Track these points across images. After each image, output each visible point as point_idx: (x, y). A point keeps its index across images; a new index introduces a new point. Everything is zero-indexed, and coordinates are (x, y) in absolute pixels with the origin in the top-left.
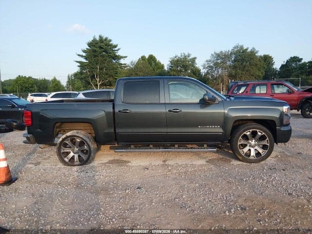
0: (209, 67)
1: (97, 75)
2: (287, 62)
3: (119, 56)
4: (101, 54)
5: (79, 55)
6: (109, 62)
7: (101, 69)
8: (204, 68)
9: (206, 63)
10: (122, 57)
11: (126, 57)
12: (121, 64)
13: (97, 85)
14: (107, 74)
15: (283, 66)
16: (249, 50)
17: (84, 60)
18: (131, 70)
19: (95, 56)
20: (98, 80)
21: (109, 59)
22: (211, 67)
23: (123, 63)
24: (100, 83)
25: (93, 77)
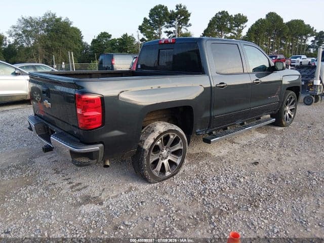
0: (17, 34)
2: (99, 37)
8: (11, 35)
9: (12, 30)
15: (94, 41)
16: (63, 19)
22: (20, 35)
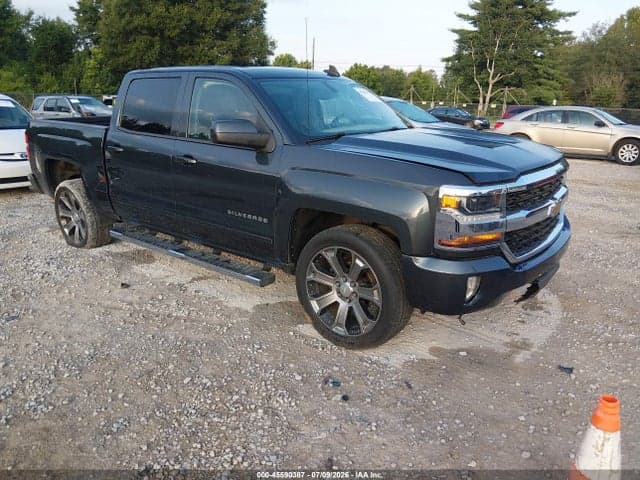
1: (491, 62)
3: (555, 11)
4: (510, 10)
5: (460, 16)
6: (526, 28)
7: (504, 46)
10: (562, 15)
11: (574, 14)
12: (558, 33)
13: (487, 84)
14: (515, 58)
17: (469, 27)
18: (588, 46)
19: (495, 16)
20: (492, 72)
21: (525, 21)
23: (561, 30)
24: (496, 79)
25: (482, 66)
